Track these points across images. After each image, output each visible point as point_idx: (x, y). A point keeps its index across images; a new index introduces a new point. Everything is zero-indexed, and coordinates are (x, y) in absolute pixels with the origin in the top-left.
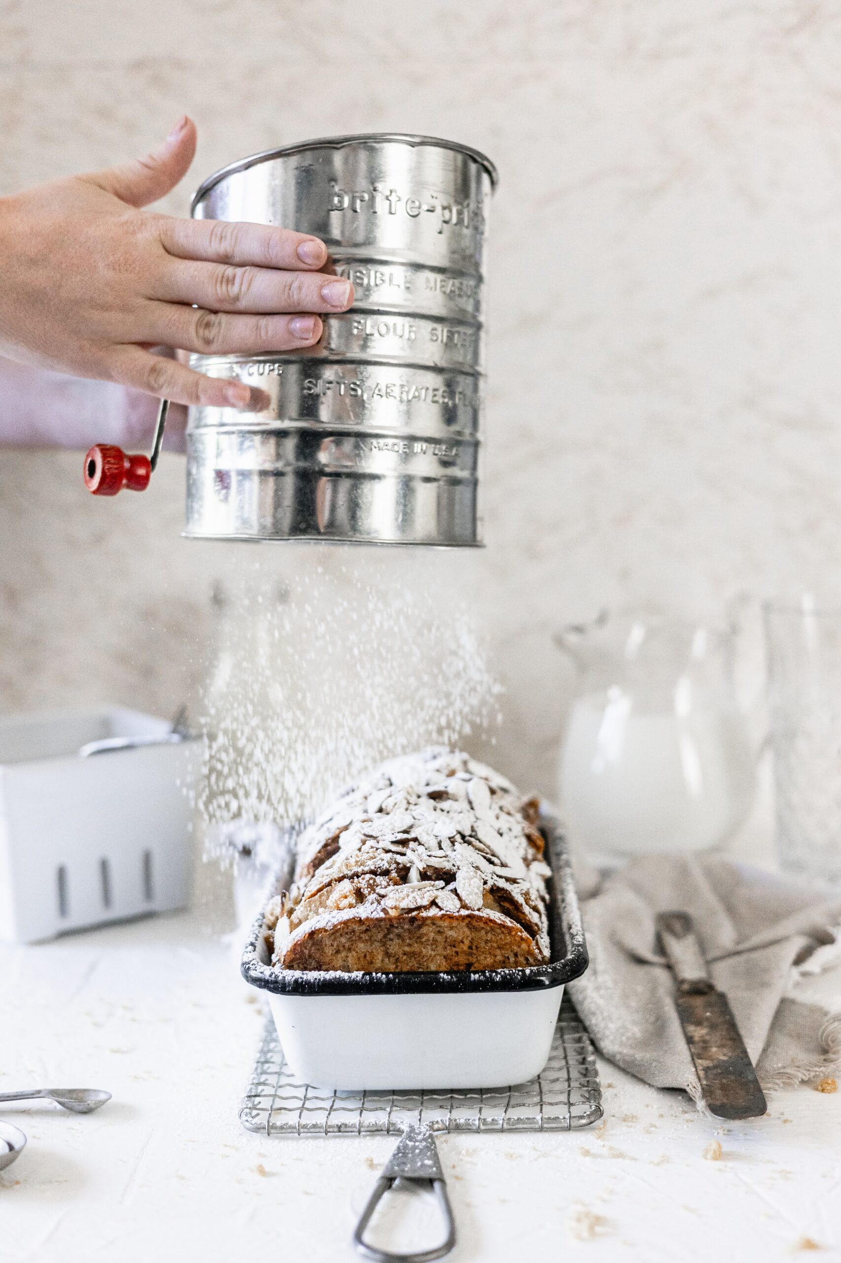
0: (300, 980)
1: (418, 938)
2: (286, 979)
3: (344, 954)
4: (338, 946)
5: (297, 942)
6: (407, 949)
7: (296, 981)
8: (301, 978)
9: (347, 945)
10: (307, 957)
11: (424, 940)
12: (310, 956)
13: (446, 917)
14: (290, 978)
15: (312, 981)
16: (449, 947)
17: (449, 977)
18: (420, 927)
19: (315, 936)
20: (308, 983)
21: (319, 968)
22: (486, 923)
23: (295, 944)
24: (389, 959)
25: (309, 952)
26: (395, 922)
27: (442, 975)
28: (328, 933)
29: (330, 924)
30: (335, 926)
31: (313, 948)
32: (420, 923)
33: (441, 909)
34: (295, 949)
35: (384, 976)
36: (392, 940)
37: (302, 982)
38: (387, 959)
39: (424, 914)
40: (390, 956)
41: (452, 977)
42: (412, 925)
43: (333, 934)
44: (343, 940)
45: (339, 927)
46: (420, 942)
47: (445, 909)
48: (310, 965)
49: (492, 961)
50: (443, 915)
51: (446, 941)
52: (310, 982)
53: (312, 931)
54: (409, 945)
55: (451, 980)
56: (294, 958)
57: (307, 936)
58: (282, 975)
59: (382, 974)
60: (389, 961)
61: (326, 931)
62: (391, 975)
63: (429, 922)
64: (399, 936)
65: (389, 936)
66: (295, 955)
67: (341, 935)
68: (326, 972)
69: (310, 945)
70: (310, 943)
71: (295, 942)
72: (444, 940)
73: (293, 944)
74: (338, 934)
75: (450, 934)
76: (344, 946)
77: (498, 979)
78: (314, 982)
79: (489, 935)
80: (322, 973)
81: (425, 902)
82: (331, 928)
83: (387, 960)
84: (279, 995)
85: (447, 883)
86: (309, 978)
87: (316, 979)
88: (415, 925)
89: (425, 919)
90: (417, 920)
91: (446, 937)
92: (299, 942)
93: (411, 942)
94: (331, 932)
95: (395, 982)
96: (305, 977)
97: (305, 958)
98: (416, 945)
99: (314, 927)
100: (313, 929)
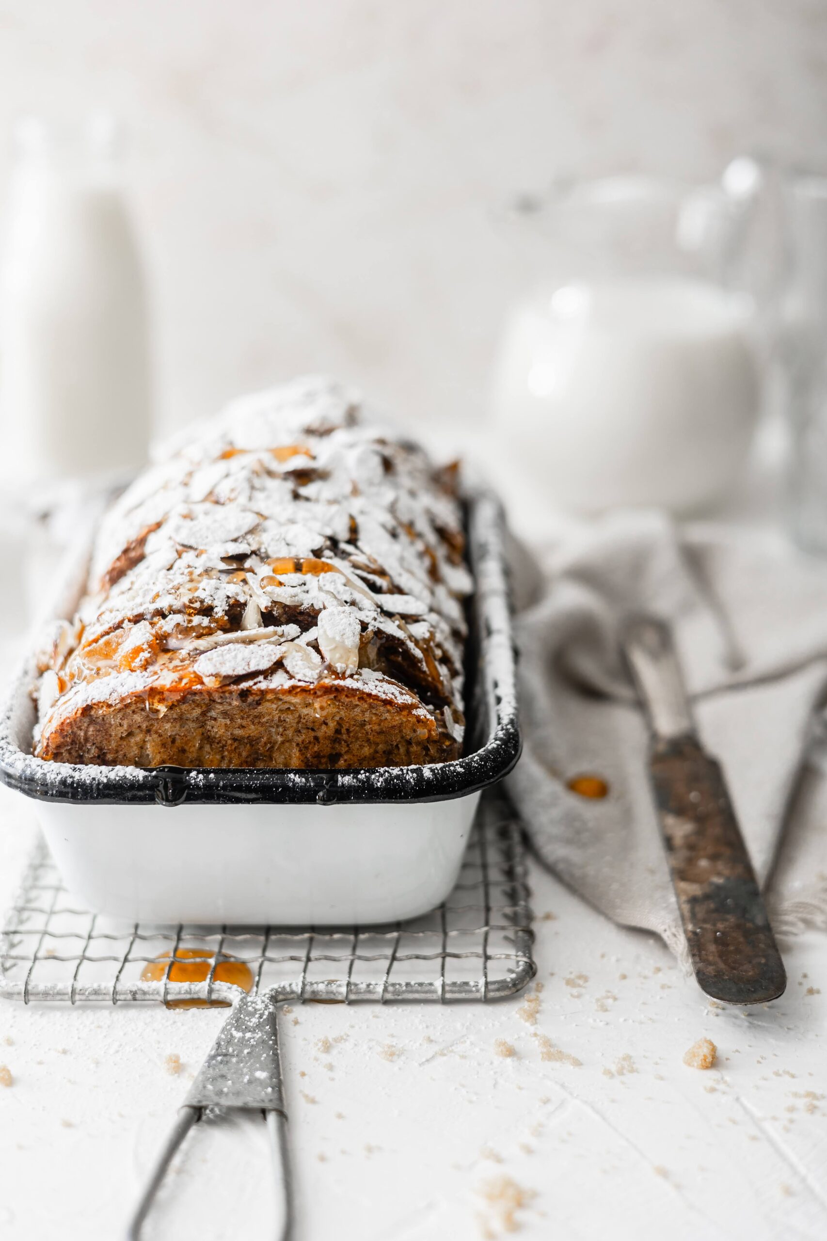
0: (69, 781)
1: (256, 717)
2: (48, 777)
3: (138, 738)
4: (130, 726)
5: (65, 720)
6: (238, 732)
7: (63, 782)
8: (72, 777)
9: (144, 726)
10: (82, 740)
11: (264, 720)
12: (86, 740)
13: (299, 690)
14: (53, 776)
15: (88, 782)
16: (304, 731)
17: (304, 780)
18: (258, 703)
19: (93, 713)
20: (81, 785)
21: (102, 760)
22: (361, 699)
23: (62, 723)
24: (211, 745)
25: (86, 733)
26: (216, 696)
27: (292, 776)
28: (112, 709)
29: (115, 695)
30: (123, 700)
31: (91, 729)
32: (257, 698)
33: (291, 677)
34: (62, 730)
35: (201, 776)
36: (215, 719)
37: (73, 783)
38: (208, 746)
39: (263, 685)
40: (214, 742)
41: (307, 780)
42: (243, 701)
43: (120, 710)
44: (138, 718)
45: (129, 701)
46: (259, 723)
47: (298, 677)
48: (88, 752)
49: (372, 750)
50: (294, 688)
51: (298, 722)
52: (84, 784)
53: (88, 705)
54: (242, 727)
55: (306, 784)
56: (62, 743)
57: (80, 712)
58: (43, 771)
59: (199, 773)
60: (212, 749)
61: (110, 706)
62: (212, 776)
63: (270, 696)
64: (225, 714)
65: (209, 714)
66: (64, 738)
67: (134, 712)
68: (111, 768)
69: (86, 725)
70: (87, 720)
71: (62, 720)
72: (296, 720)
73: (59, 723)
74: (129, 711)
75: (306, 713)
76: (139, 727)
77: (379, 784)
78: (91, 785)
79: (367, 714)
80: (104, 768)
81: (265, 665)
82: (117, 701)
83: (207, 748)
84: (38, 801)
85: (305, 628)
86: (83, 777)
87: (94, 779)
88: (250, 699)
89: (263, 693)
90: (252, 694)
91: (300, 717)
92: (68, 721)
93: (244, 723)
94: (119, 706)
95: (218, 786)
96: (77, 775)
97: (80, 743)
98: (252, 727)
99: (90, 699)
100: (89, 703)
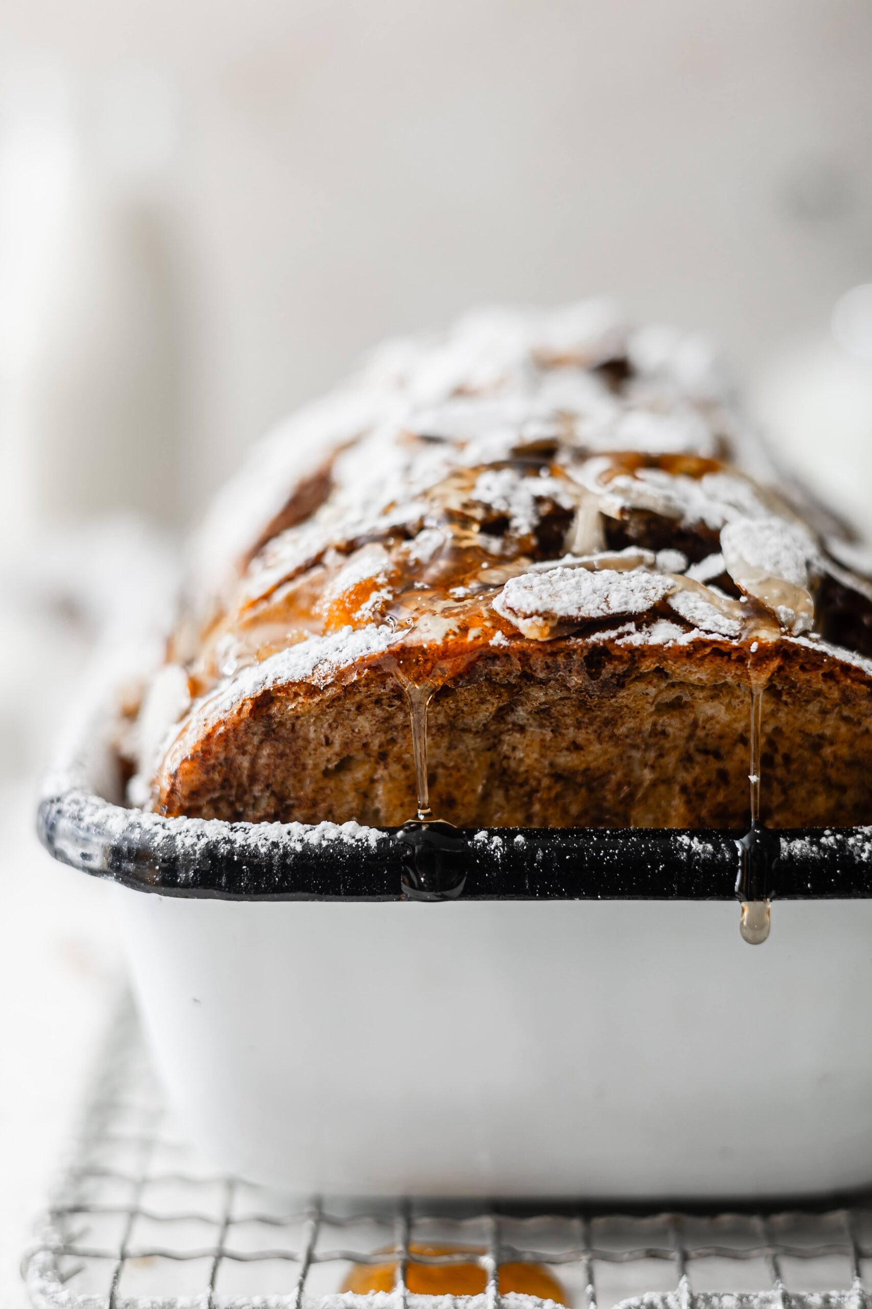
0: (223, 849)
1: (607, 722)
2: (179, 841)
3: (359, 774)
4: (346, 745)
5: (214, 729)
6: (565, 760)
7: (210, 851)
8: (229, 841)
9: (375, 744)
10: (245, 779)
11: (622, 730)
12: (253, 778)
13: (708, 650)
14: (189, 842)
15: (263, 850)
16: (699, 758)
17: (710, 847)
18: (621, 682)
19: (274, 710)
20: (248, 856)
21: (282, 815)
22: (829, 676)
23: (209, 737)
24: (507, 790)
25: (253, 763)
26: (538, 662)
27: (685, 840)
28: (317, 699)
29: (325, 668)
30: (341, 675)
31: (266, 751)
32: (621, 668)
33: (688, 626)
34: (206, 752)
35: (497, 840)
36: (522, 729)
37: (231, 853)
38: (501, 793)
39: (637, 639)
40: (513, 783)
41: (717, 847)
42: (593, 676)
43: (335, 699)
44: (364, 724)
45: (355, 677)
46: (612, 736)
47: (705, 626)
48: (254, 806)
49: (832, 803)
50: (698, 645)
51: (690, 737)
52: (255, 854)
53: (266, 693)
54: (576, 747)
55: (714, 855)
56: (203, 784)
57: (248, 707)
58: (167, 833)
59: (491, 834)
60: (507, 798)
61: (312, 690)
62: (520, 839)
63: (647, 665)
64: (543, 713)
65: (511, 718)
66: (207, 772)
67: (360, 708)
68: (308, 827)
69: (256, 740)
70: (259, 728)
71: (209, 729)
72: (686, 733)
73: (201, 736)
74: (349, 704)
75: (710, 712)
76: (365, 746)
77: (865, 856)
78: (269, 856)
79: (832, 720)
80: (295, 827)
81: (639, 604)
82: (330, 680)
83: (498, 797)
84: (154, 896)
85: (694, 557)
86: (252, 841)
87: (275, 845)
88: (608, 670)
89: (637, 654)
90: (611, 658)
91: (695, 724)
92: (222, 729)
93: (581, 737)
94: (330, 692)
95: (534, 859)
96: (239, 838)
97: (240, 785)
98: (596, 748)
99: (271, 679)
100: (269, 685)
